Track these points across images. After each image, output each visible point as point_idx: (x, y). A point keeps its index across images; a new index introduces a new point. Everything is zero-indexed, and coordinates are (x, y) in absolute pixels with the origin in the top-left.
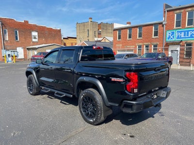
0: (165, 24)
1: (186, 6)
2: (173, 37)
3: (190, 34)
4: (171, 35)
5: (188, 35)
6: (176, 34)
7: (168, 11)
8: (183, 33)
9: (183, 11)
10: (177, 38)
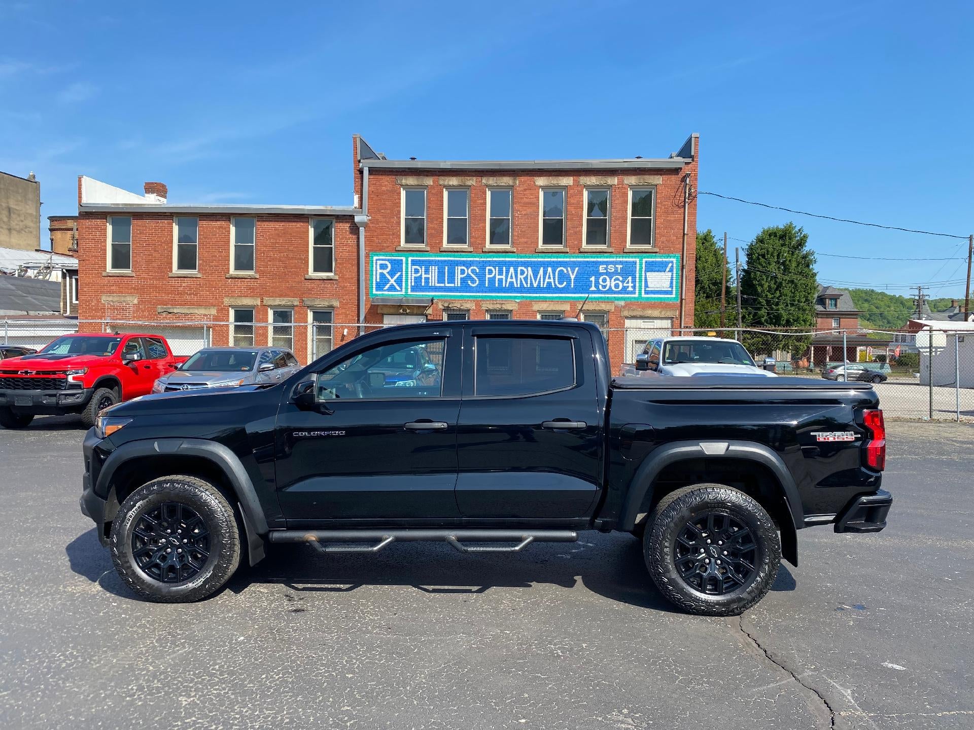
0: (365, 225)
1: (443, 165)
2: (399, 281)
3: (459, 276)
4: (392, 274)
5: (452, 279)
6: (409, 273)
7: (372, 171)
8: (434, 270)
9: (429, 181)
10: (413, 289)
